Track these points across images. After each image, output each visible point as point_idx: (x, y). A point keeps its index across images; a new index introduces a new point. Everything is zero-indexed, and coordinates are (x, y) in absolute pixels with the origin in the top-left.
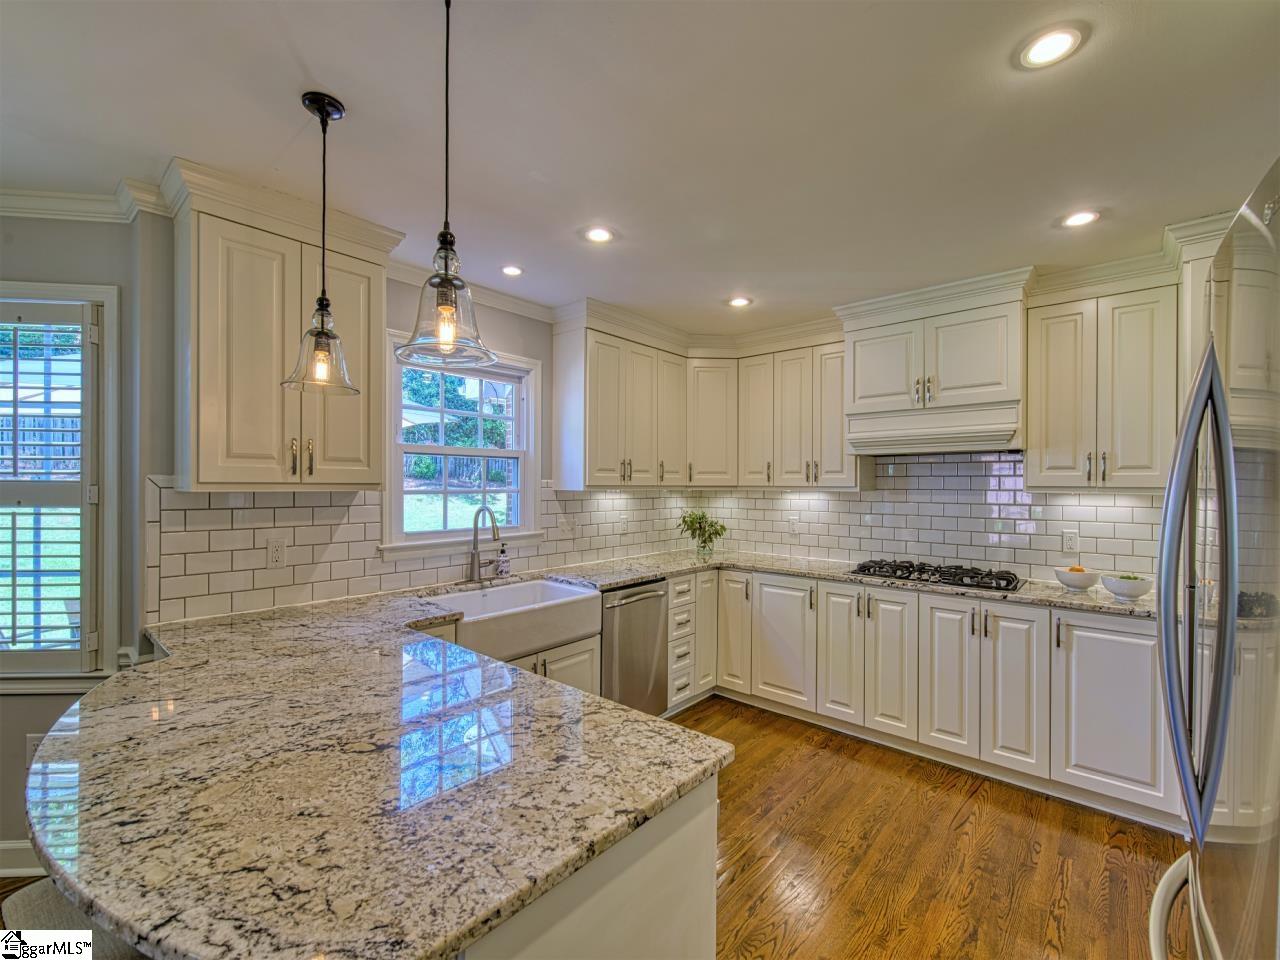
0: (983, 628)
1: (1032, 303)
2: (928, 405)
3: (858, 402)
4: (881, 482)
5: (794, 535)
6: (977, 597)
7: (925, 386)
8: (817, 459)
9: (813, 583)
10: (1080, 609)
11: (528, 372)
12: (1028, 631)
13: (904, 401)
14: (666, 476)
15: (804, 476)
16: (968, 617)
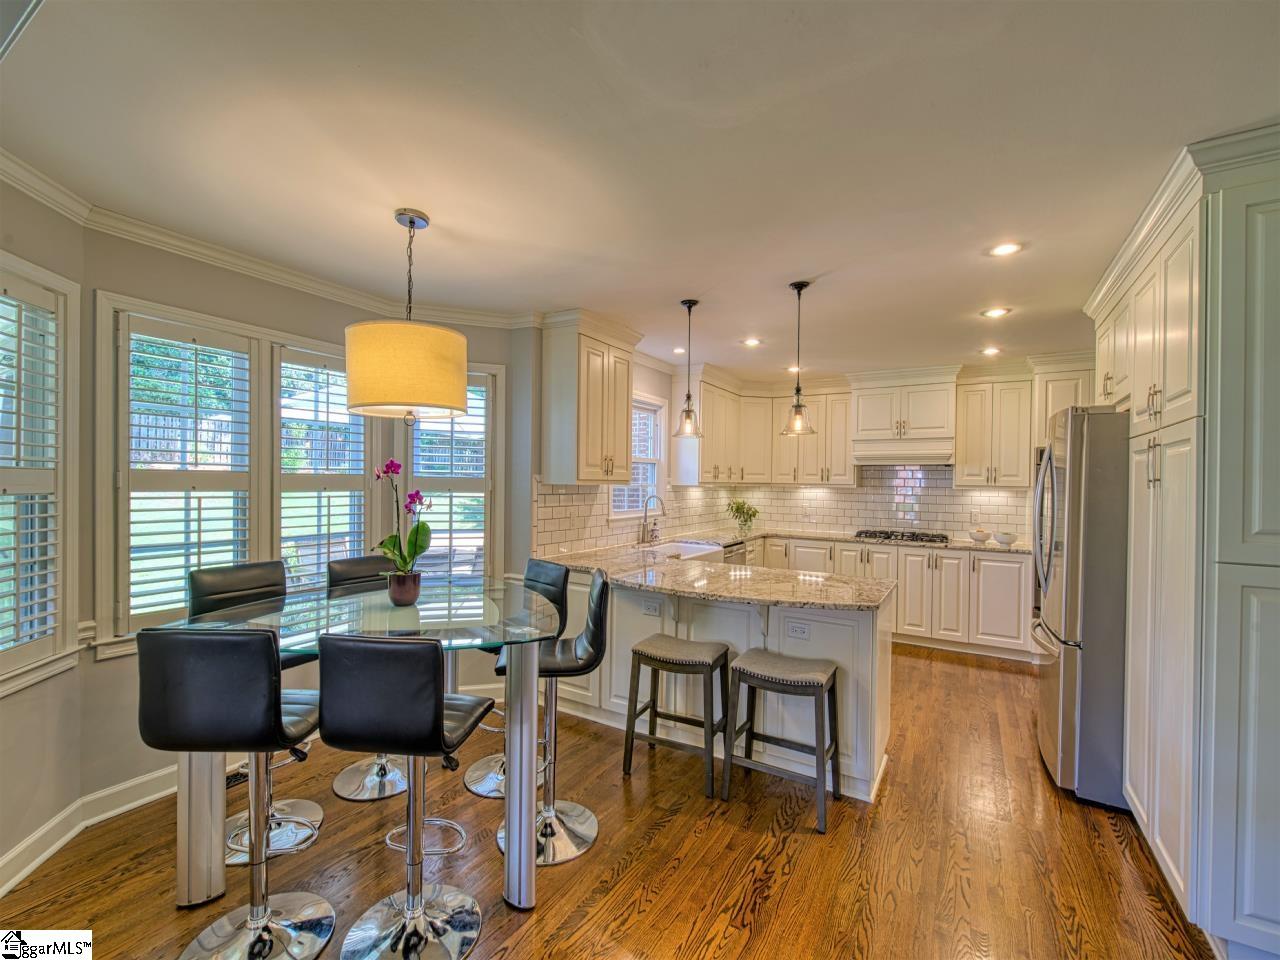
0: (934, 564)
1: (962, 381)
2: (903, 437)
3: (860, 433)
4: (866, 482)
5: (806, 515)
6: (931, 547)
7: (901, 426)
8: (828, 466)
9: (832, 544)
10: (984, 550)
11: (661, 407)
12: (958, 564)
13: (889, 434)
14: (745, 476)
15: (819, 477)
16: (926, 559)
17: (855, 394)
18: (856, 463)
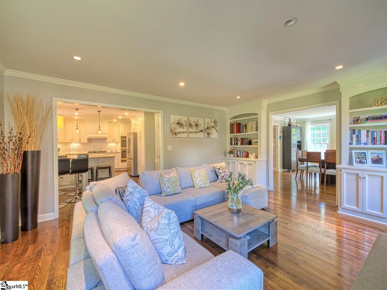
3: (89, 132)
4: (90, 142)
8: (81, 138)
15: (78, 141)
17: (88, 124)
18: (88, 138)
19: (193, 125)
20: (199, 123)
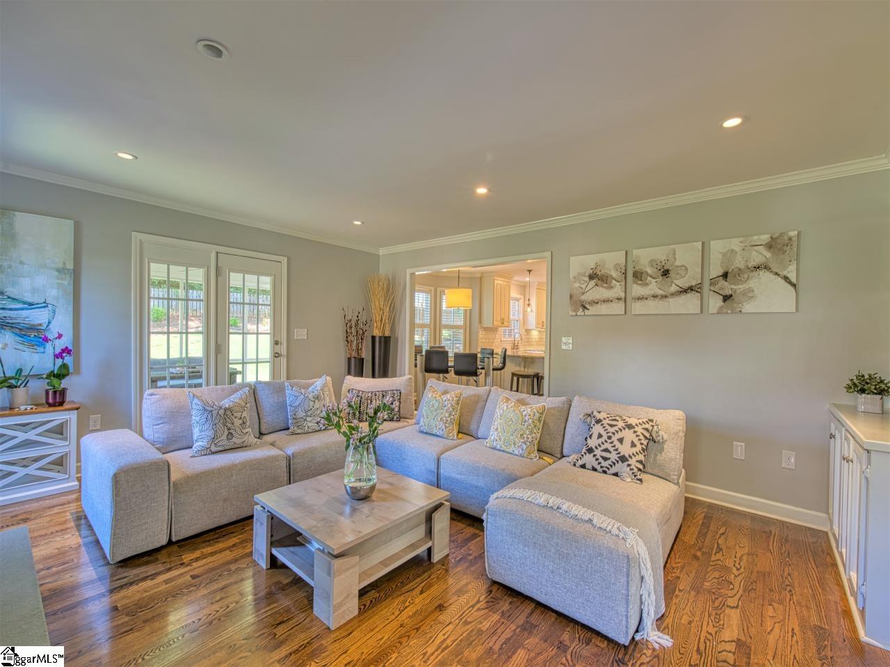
11: (520, 300)
19: (648, 275)
20: (677, 263)
